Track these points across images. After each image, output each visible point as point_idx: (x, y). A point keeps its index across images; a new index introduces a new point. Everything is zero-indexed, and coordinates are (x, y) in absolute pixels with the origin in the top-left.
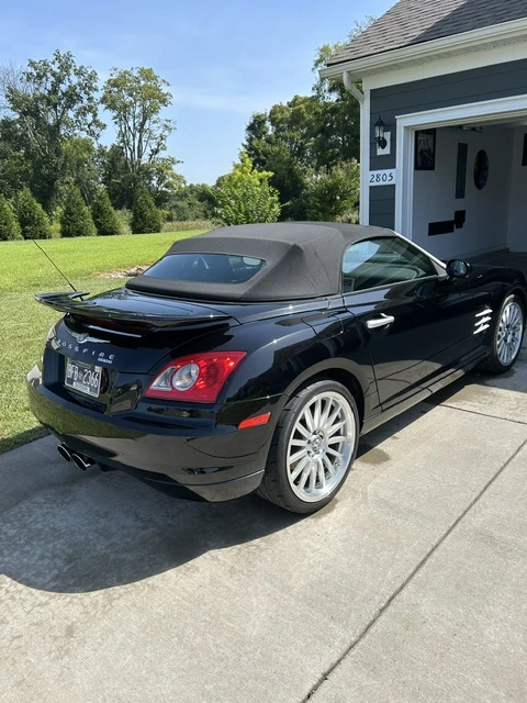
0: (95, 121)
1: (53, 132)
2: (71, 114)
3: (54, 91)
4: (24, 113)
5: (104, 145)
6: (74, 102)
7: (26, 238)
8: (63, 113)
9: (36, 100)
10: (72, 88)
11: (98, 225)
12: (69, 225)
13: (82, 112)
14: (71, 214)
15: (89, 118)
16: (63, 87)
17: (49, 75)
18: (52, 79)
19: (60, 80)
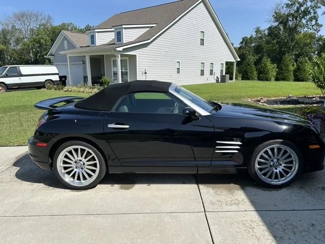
0: (317, 24)
1: (293, 31)
2: (304, 21)
3: (298, 11)
4: (280, 23)
5: (322, 35)
6: (307, 15)
7: (258, 80)
8: (300, 21)
9: (288, 16)
10: (307, 9)
11: (295, 76)
12: (279, 75)
13: (311, 19)
14: (282, 70)
15: (314, 22)
16: (302, 9)
17: (296, 3)
18: (298, 5)
19: (301, 5)
